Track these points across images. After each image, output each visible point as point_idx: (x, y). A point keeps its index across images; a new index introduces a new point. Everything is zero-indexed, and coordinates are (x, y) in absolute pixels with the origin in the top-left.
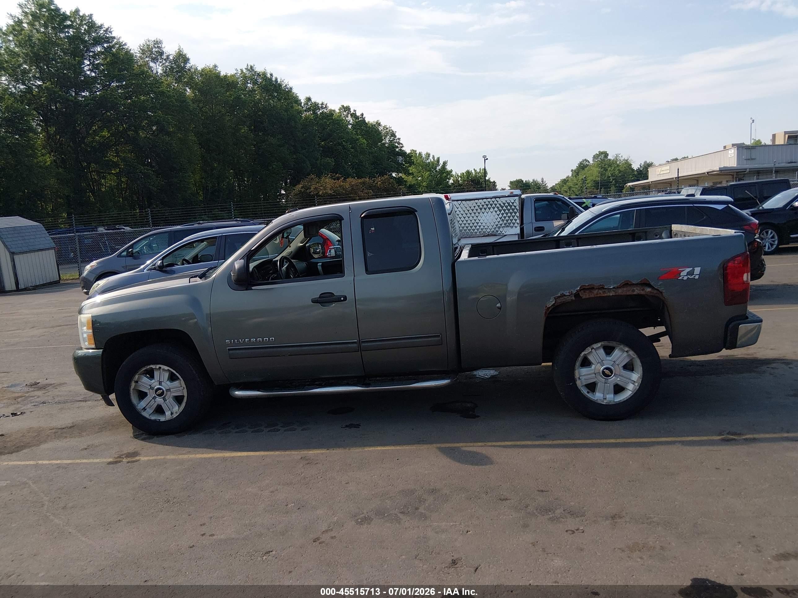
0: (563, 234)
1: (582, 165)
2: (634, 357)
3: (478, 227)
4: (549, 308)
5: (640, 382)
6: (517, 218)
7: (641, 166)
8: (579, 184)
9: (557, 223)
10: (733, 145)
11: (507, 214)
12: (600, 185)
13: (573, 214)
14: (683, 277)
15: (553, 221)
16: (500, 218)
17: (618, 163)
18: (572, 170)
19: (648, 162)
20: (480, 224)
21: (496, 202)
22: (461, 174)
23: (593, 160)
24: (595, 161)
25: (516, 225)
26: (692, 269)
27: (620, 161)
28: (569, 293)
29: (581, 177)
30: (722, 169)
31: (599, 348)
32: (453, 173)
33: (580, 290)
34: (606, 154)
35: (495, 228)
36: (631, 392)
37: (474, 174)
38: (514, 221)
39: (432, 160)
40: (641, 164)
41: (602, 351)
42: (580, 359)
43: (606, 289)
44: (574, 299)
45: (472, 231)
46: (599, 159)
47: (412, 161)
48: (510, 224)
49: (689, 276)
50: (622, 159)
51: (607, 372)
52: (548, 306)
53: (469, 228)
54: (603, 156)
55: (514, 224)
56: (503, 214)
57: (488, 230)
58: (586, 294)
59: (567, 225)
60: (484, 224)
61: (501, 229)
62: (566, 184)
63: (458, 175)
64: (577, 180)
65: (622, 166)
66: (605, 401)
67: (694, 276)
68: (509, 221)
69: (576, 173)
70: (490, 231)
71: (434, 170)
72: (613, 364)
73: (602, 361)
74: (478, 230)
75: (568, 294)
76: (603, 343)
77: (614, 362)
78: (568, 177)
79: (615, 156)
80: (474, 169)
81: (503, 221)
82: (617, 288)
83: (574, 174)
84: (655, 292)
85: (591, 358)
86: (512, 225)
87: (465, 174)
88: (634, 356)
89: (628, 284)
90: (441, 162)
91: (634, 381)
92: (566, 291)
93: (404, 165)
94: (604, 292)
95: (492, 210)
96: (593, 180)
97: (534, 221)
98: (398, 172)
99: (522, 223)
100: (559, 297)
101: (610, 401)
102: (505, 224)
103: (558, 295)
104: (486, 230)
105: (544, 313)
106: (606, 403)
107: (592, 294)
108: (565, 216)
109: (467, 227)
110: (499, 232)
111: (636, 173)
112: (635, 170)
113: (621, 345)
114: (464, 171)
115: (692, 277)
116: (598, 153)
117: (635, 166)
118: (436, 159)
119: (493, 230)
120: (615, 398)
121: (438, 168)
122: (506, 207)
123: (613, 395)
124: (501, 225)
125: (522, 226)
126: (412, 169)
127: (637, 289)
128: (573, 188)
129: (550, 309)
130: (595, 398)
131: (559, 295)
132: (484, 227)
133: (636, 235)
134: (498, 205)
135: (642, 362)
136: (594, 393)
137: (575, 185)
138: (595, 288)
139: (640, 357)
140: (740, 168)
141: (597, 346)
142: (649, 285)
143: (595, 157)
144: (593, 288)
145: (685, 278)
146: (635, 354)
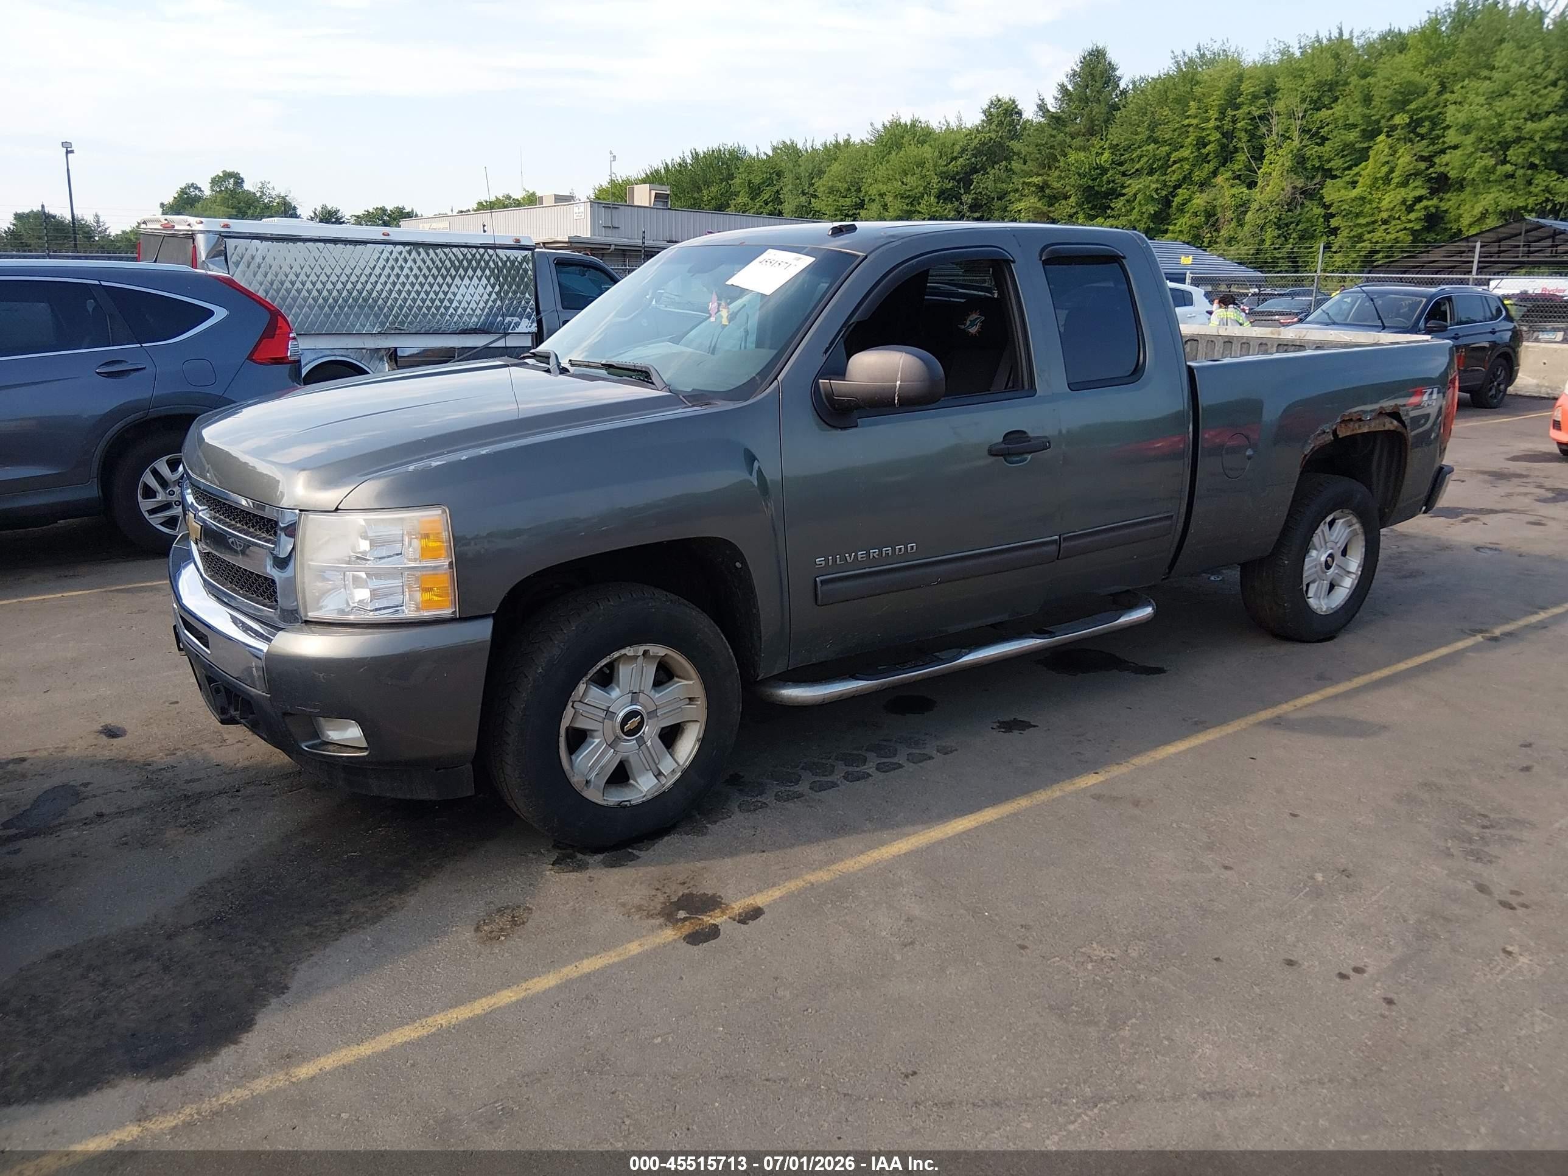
1: (186, 196)
6: (530, 298)
7: (315, 214)
17: (266, 201)
18: (164, 205)
19: (330, 208)
23: (211, 187)
24: (216, 191)
25: (529, 312)
27: (270, 198)
30: (572, 240)
33: (1340, 424)
34: (239, 181)
36: (1348, 590)
38: (524, 303)
40: (315, 209)
43: (1362, 420)
44: (1332, 438)
46: (224, 188)
50: (274, 194)
54: (232, 183)
55: (524, 309)
58: (1343, 430)
65: (275, 209)
69: (174, 211)
75: (1327, 430)
79: (260, 185)
86: (520, 311)
89: (1381, 413)
92: (1326, 425)
94: (1360, 427)
97: (560, 308)
99: (538, 310)
107: (1348, 431)
116: (221, 175)
122: (509, 270)
125: (539, 317)
127: (1387, 422)
131: (1319, 431)
140: (602, 242)
143: (216, 181)
144: (1351, 420)
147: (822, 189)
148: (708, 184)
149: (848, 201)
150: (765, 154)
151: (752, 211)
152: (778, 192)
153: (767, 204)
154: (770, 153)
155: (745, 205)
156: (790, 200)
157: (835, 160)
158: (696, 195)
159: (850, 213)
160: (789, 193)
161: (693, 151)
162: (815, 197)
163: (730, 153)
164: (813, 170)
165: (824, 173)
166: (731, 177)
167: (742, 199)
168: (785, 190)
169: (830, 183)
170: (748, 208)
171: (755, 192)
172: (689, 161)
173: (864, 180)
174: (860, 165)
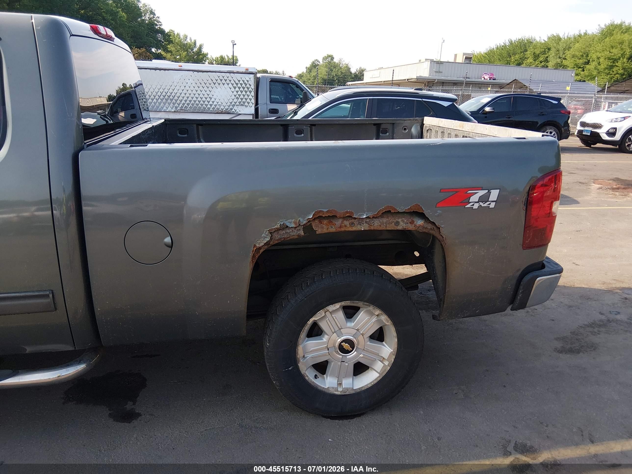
0: (296, 118)
1: (314, 64)
2: (387, 324)
3: (211, 103)
4: (260, 248)
5: (393, 360)
6: (252, 98)
7: (357, 71)
8: (311, 80)
9: (291, 107)
10: (426, 60)
11: (242, 92)
12: (328, 82)
13: (306, 99)
14: (473, 205)
15: (287, 104)
16: (235, 96)
17: (341, 66)
18: (306, 68)
19: (362, 68)
20: (213, 100)
21: (230, 78)
22: (215, 58)
23: (323, 61)
24: (324, 62)
25: (251, 104)
26: (487, 191)
27: (342, 65)
28: (295, 223)
29: (313, 74)
30: (418, 78)
31: (337, 310)
32: (208, 56)
33: (314, 219)
34: (332, 58)
35: (229, 106)
36: (377, 375)
37: (227, 60)
38: (248, 100)
39: (189, 41)
40: (357, 69)
41: (341, 315)
42: (306, 328)
43: (355, 218)
44: (302, 234)
45: (200, 105)
46: (327, 61)
47: (171, 40)
48: (244, 103)
49: (481, 203)
50: (344, 63)
51: (346, 346)
52: (258, 245)
53: (202, 102)
54: (330, 59)
55: (248, 103)
56: (237, 92)
57: (222, 107)
58: (324, 226)
59: (299, 109)
60: (217, 100)
61: (235, 108)
62: (301, 78)
63: (212, 59)
64: (310, 76)
65: (343, 69)
66: (340, 389)
67: (488, 203)
68: (244, 100)
69: (310, 70)
70: (224, 108)
71: (191, 51)
72: (356, 332)
73: (340, 329)
74: (211, 105)
75: (293, 225)
76: (344, 303)
77: (358, 330)
78: (303, 73)
79: (339, 60)
80: (227, 56)
81: (237, 98)
82: (373, 217)
83: (308, 71)
84: (429, 226)
85: (323, 325)
86: (246, 104)
87: (219, 59)
88: (388, 322)
89: (390, 211)
90: (198, 45)
91: (384, 358)
92: (290, 220)
93: (163, 43)
94: (352, 224)
95: (226, 85)
96: (322, 77)
97: (268, 102)
98: (158, 48)
99: (257, 103)
100: (278, 230)
101: (347, 389)
102: (240, 103)
103: (276, 227)
104: (220, 107)
105: (251, 257)
106: (341, 392)
107: (332, 227)
108: (298, 101)
109: (199, 102)
110: (233, 110)
111: (353, 76)
112: (353, 73)
113: (369, 306)
114: (218, 56)
115: (486, 205)
116: (326, 56)
117: (353, 71)
118: (193, 41)
119: (227, 107)
120: (355, 382)
121: (195, 50)
122: (241, 84)
123: (351, 379)
124: (236, 103)
125: (256, 107)
126: (170, 47)
127: (403, 221)
128: (307, 82)
129: (261, 251)
130: (325, 386)
131: (278, 226)
132: (218, 103)
133: (383, 126)
134: (232, 82)
135: (398, 331)
136: (325, 376)
137: (308, 80)
138: (338, 216)
139: (396, 324)
140: (431, 78)
141: (334, 308)
142: (422, 215)
143: (324, 59)
144: (334, 217)
145: (476, 206)
146: (388, 319)
147: (569, 55)
148: (514, 54)
149: (581, 61)
150: (544, 40)
151: (534, 66)
152: (547, 57)
153: (541, 63)
154: (546, 40)
155: (531, 63)
156: (552, 61)
157: (578, 42)
158: (508, 59)
159: (582, 66)
160: (553, 57)
161: (510, 40)
162: (565, 59)
163: (527, 41)
164: (566, 47)
165: (571, 48)
166: (526, 51)
167: (530, 60)
168: (551, 56)
169: (573, 53)
170: (532, 64)
171: (536, 57)
172: (507, 44)
173: (591, 51)
174: (590, 44)
